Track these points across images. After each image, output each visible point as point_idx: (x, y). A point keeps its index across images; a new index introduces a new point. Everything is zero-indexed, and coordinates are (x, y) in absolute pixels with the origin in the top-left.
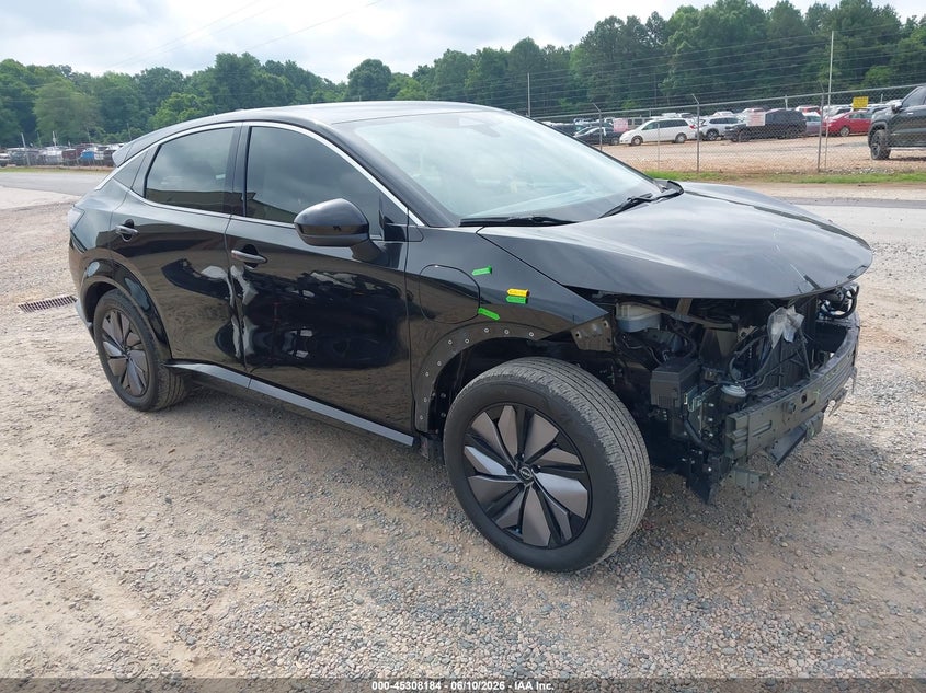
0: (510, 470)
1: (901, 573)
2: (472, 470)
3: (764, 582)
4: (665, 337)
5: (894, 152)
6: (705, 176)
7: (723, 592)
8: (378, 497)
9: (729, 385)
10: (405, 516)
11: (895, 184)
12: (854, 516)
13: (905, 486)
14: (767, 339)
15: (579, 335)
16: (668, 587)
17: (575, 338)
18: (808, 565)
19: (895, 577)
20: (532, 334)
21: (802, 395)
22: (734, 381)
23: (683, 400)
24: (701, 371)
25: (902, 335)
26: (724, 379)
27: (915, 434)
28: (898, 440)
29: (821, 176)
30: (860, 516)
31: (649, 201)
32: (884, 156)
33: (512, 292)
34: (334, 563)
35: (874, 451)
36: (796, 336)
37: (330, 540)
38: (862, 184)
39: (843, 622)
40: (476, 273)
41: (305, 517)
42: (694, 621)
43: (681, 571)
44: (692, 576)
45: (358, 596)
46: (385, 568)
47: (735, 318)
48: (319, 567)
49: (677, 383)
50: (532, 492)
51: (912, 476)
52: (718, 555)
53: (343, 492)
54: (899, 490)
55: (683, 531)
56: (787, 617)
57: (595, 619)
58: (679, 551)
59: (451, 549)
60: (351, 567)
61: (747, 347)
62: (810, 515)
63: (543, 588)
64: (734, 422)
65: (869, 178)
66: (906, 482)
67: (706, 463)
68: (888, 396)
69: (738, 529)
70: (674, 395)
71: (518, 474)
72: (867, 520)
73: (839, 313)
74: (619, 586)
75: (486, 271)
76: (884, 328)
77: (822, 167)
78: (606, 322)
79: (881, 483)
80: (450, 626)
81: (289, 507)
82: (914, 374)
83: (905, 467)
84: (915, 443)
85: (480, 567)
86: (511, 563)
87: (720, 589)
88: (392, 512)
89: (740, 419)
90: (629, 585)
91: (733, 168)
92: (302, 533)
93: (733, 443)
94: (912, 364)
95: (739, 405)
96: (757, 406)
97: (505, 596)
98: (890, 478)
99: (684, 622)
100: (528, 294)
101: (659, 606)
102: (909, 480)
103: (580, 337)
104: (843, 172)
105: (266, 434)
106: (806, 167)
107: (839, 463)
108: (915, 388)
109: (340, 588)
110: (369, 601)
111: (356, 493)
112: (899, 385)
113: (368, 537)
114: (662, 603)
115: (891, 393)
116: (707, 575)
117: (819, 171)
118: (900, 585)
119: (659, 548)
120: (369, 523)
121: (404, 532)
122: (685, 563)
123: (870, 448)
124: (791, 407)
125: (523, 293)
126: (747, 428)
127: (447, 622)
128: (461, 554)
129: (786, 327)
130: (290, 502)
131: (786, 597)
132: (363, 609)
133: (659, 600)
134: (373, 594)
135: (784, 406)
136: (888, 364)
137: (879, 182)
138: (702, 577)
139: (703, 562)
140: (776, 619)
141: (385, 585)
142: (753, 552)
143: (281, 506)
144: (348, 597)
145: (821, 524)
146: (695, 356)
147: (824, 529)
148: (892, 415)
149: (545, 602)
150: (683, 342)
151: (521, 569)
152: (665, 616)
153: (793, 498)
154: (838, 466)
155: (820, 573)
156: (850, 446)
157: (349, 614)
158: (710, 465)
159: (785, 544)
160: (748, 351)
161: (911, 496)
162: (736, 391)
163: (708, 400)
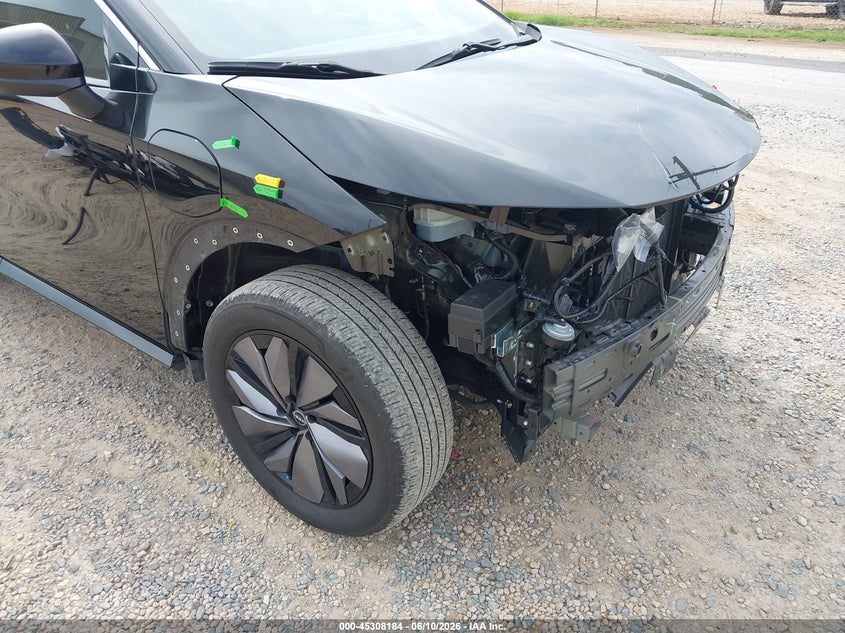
0: (280, 409)
1: (732, 531)
2: (236, 399)
3: (574, 540)
4: (482, 247)
5: (786, 8)
6: (601, 23)
7: (523, 557)
8: (145, 410)
9: (552, 323)
10: (169, 439)
11: (783, 40)
12: (689, 447)
13: (750, 407)
14: (611, 258)
15: (351, 251)
16: (459, 546)
17: (346, 252)
18: (628, 517)
19: (725, 536)
20: (290, 243)
21: (653, 328)
22: (558, 317)
23: (489, 343)
24: (521, 298)
25: (769, 213)
26: (547, 314)
27: (767, 336)
28: (749, 344)
29: (715, 27)
30: (695, 446)
31: (493, 50)
32: (776, 10)
33: (260, 178)
34: (60, 506)
35: (721, 359)
36: (652, 251)
37: (66, 473)
38: (752, 38)
39: (657, 604)
40: (218, 145)
41: (47, 437)
42: (482, 600)
43: (480, 523)
44: (492, 531)
45: (75, 560)
46: (122, 515)
47: (570, 227)
48: (39, 514)
49: (481, 324)
50: (305, 441)
51: (758, 393)
52: (527, 500)
53: (104, 404)
54: (742, 411)
55: (493, 462)
56: (592, 594)
57: (362, 595)
58: (482, 493)
59: (212, 489)
60: (78, 514)
61: (586, 267)
62: (641, 444)
63: (310, 548)
64: (554, 374)
65: (758, 33)
66: (752, 402)
67: (522, 413)
68: (746, 286)
69: (556, 463)
70: (477, 338)
71: (291, 416)
72: (702, 453)
73: (714, 206)
74: (401, 547)
75: (228, 144)
76: (751, 203)
77: (716, 18)
78: (385, 234)
79: (725, 401)
80: (177, 608)
81: (31, 423)
82: (775, 260)
83: (752, 381)
84: (765, 349)
85: (241, 515)
86: (279, 510)
87: (520, 551)
88: (154, 431)
89: (563, 371)
90: (414, 544)
91: (631, 15)
92: (35, 462)
93: (553, 401)
94: (775, 248)
95: (563, 350)
96: (588, 351)
97: (261, 559)
98: (734, 396)
99: (470, 601)
100: (282, 184)
101: (443, 577)
102: (755, 399)
103: (352, 253)
104: (736, 25)
105: (44, 315)
106: (701, 18)
107: (683, 373)
108: (775, 277)
109: (55, 546)
110: (87, 567)
111: (120, 405)
112: (759, 273)
113: (115, 469)
114: (447, 572)
115: (748, 283)
116: (509, 530)
117: (713, 23)
118: (730, 546)
119: (460, 487)
120: (122, 448)
121: (161, 462)
122: (486, 512)
123: (718, 354)
124: (635, 349)
125: (274, 182)
126: (572, 382)
127: (176, 603)
128: (223, 495)
129: (640, 241)
130: (36, 414)
131: (596, 565)
132: (77, 579)
133: (445, 567)
134: (95, 557)
135: (626, 347)
136: (750, 247)
137: (768, 37)
138: (502, 533)
139: (509, 509)
140: (579, 597)
141: (112, 543)
142: (569, 496)
143: (23, 420)
144: (61, 562)
145: (652, 457)
146: (516, 278)
147: (653, 465)
148: (746, 311)
149: (307, 569)
150: (503, 258)
151: (290, 518)
152: (448, 594)
153: (625, 420)
154: (681, 378)
155: (640, 527)
156: (699, 352)
157: (55, 588)
158: (527, 417)
159: (607, 486)
160: (588, 270)
161: (754, 420)
162: (561, 332)
163: (526, 339)
